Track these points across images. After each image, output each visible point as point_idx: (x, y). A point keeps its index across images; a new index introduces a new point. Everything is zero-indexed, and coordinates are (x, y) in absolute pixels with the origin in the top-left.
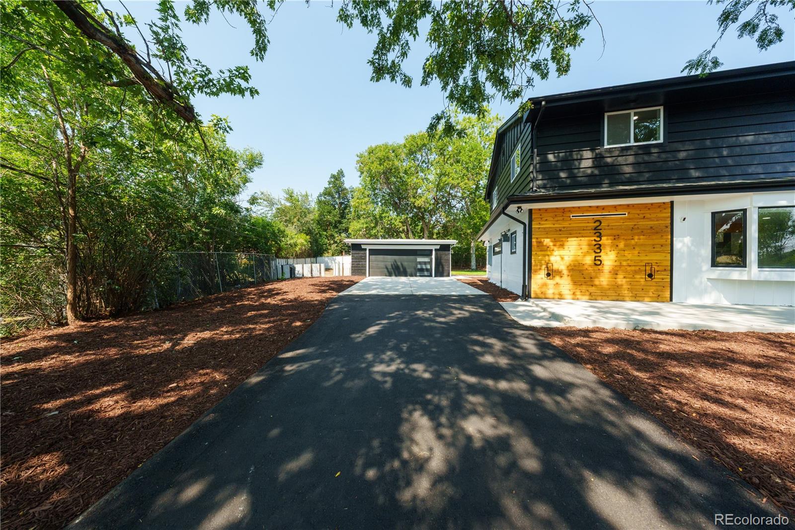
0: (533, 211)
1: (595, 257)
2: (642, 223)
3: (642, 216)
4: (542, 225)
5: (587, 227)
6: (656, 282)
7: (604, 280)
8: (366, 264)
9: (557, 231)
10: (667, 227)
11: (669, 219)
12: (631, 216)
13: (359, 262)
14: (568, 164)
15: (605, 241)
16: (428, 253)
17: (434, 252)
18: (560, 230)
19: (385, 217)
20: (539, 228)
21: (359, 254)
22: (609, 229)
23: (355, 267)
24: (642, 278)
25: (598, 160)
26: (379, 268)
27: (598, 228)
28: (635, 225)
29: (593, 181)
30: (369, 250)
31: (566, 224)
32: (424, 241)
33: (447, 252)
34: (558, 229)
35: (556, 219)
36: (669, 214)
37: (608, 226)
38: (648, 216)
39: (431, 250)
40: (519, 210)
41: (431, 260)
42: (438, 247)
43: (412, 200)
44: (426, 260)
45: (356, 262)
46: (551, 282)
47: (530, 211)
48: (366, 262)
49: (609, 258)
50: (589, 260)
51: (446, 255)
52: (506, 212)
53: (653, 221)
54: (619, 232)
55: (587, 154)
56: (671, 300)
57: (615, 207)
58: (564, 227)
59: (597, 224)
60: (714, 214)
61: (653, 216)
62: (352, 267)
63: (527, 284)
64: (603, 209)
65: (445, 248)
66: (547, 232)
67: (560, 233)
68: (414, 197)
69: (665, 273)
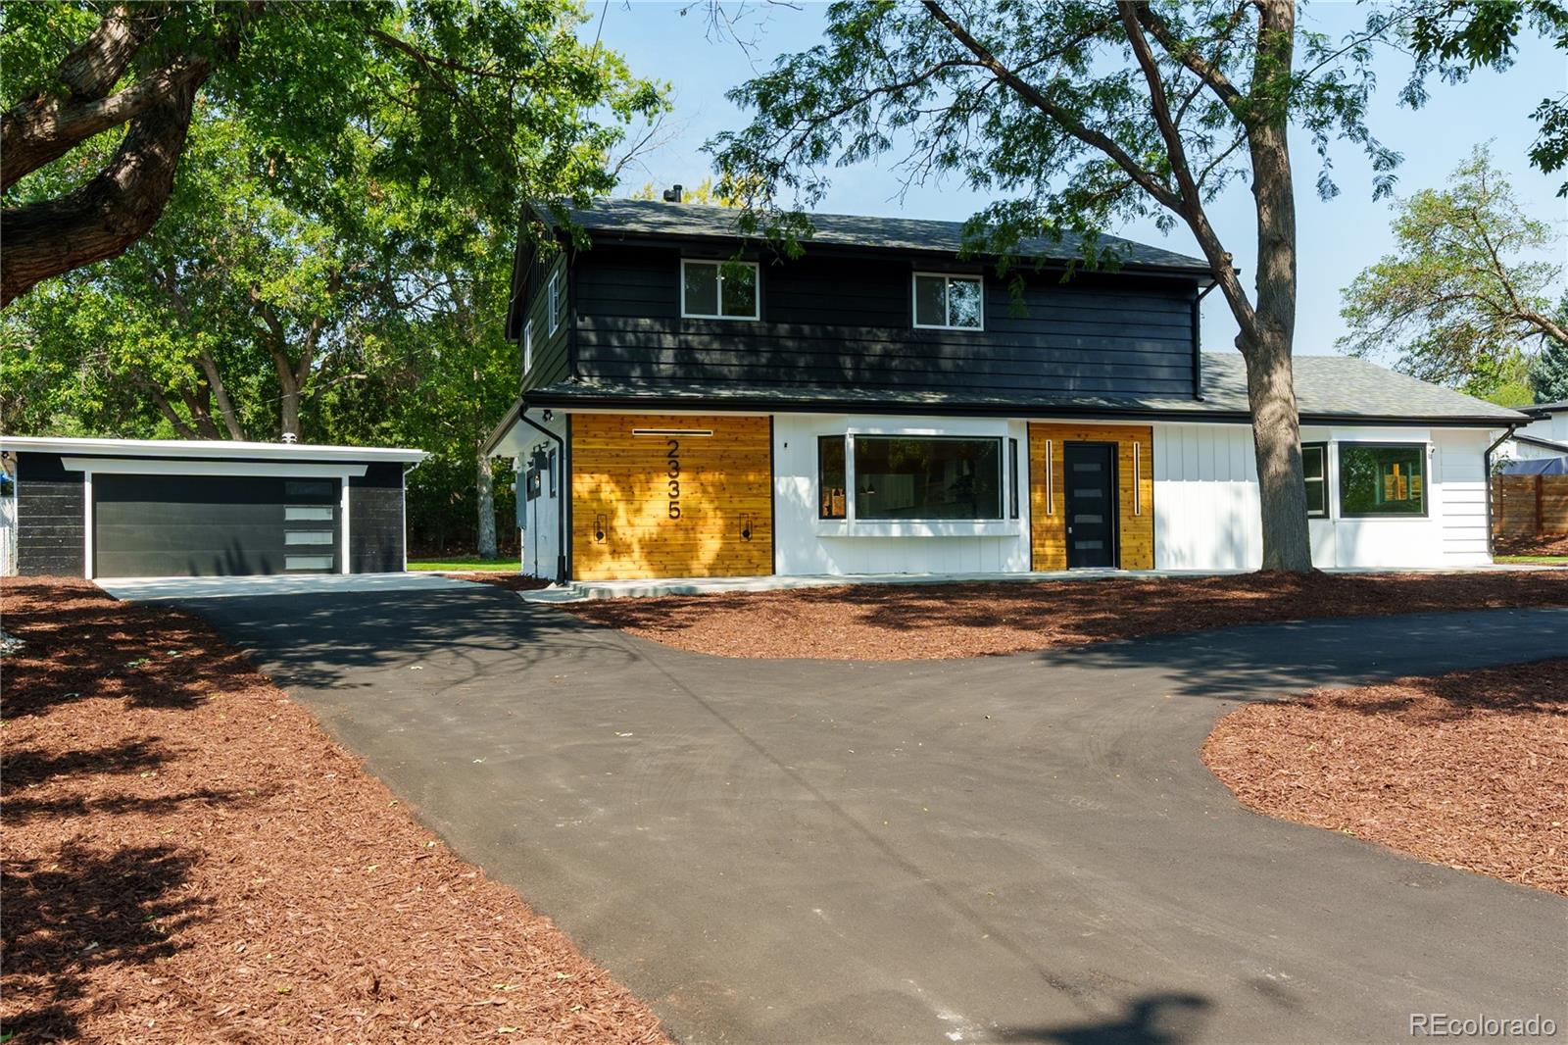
0: (573, 419)
1: (671, 503)
2: (735, 448)
3: (733, 437)
4: (589, 443)
5: (658, 451)
6: (755, 545)
8: (82, 532)
9: (612, 456)
10: (766, 456)
11: (768, 444)
12: (720, 436)
13: (53, 522)
15: (684, 476)
16: (324, 492)
17: (346, 491)
18: (618, 456)
19: (120, 337)
20: (584, 450)
21: (51, 491)
22: (689, 457)
23: (33, 542)
24: (736, 538)
27: (675, 454)
28: (725, 451)
30: (97, 479)
31: (626, 445)
33: (391, 491)
34: (614, 454)
35: (610, 434)
36: (768, 437)
37: (689, 451)
38: (741, 437)
39: (336, 483)
40: (548, 416)
41: (337, 513)
42: (361, 472)
43: (241, 276)
44: (322, 514)
45: (41, 522)
47: (569, 416)
48: (82, 521)
50: (661, 509)
51: (389, 498)
52: (526, 415)
53: (748, 445)
54: (703, 462)
56: (774, 572)
57: (698, 419)
58: (623, 451)
59: (672, 447)
60: (821, 439)
61: (748, 437)
62: (21, 542)
63: (565, 554)
64: (681, 422)
65: (383, 475)
66: (597, 458)
67: (618, 459)
68: (248, 263)
69: (763, 529)
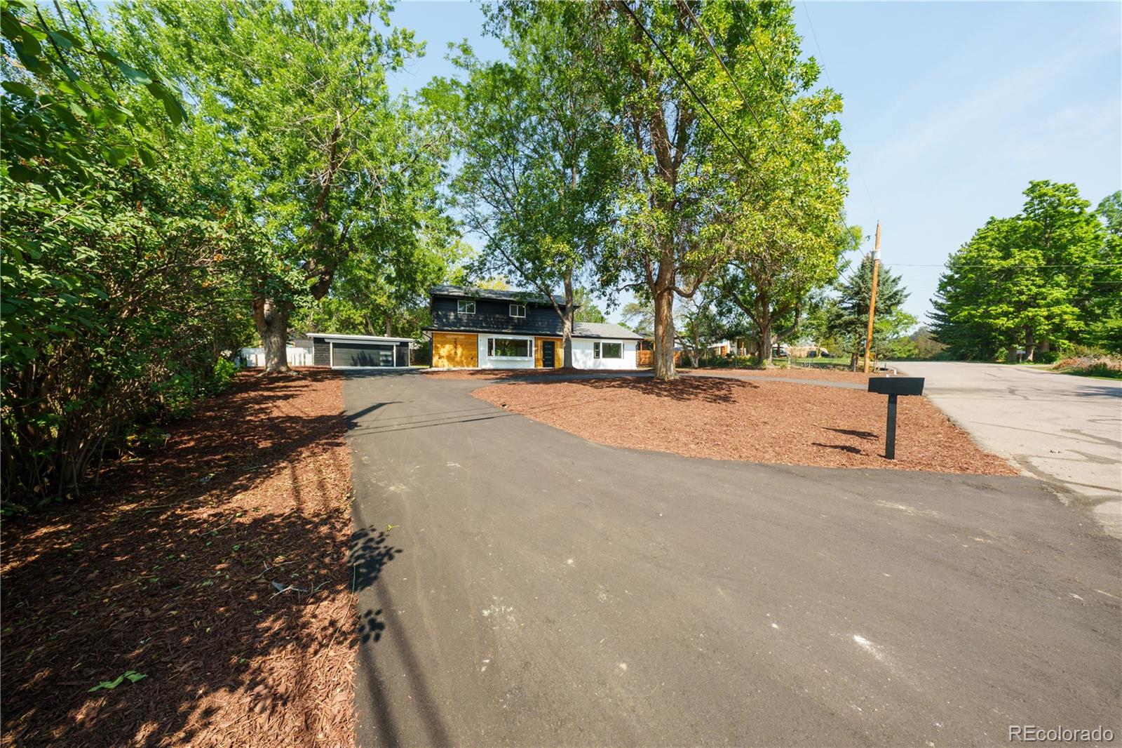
3: (469, 339)
4: (437, 339)
5: (452, 341)
6: (474, 360)
7: (458, 359)
8: (329, 355)
10: (476, 342)
11: (477, 340)
12: (465, 339)
13: (323, 353)
14: (446, 317)
15: (459, 346)
16: (390, 348)
17: (395, 348)
21: (322, 346)
23: (318, 357)
24: (470, 359)
25: (456, 316)
26: (343, 359)
28: (467, 341)
29: (454, 324)
30: (333, 343)
31: (445, 339)
32: (386, 337)
33: (406, 348)
34: (442, 341)
35: (441, 337)
36: (477, 338)
37: (459, 341)
38: (471, 338)
39: (392, 346)
41: (393, 353)
42: (398, 344)
44: (389, 353)
45: (320, 353)
46: (440, 361)
47: (432, 333)
48: (329, 353)
49: (459, 351)
50: (453, 352)
51: (405, 350)
53: (472, 340)
55: (452, 314)
56: (478, 367)
57: (461, 335)
58: (444, 341)
59: (455, 340)
60: (489, 339)
62: (315, 357)
64: (457, 335)
65: (404, 345)
66: (439, 342)
67: (443, 343)
69: (476, 356)
